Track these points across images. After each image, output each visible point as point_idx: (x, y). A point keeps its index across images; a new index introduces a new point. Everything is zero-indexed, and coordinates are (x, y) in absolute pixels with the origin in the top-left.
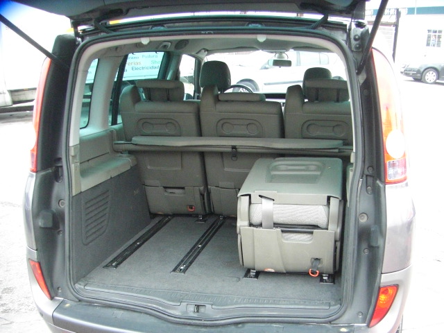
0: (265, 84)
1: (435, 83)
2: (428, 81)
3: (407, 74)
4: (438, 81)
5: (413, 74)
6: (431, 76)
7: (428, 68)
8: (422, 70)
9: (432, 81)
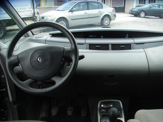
0: (72, 20)
1: (144, 17)
2: (141, 16)
3: (132, 14)
4: (145, 16)
5: (135, 13)
6: (142, 15)
7: (141, 11)
8: (139, 12)
9: (143, 16)
